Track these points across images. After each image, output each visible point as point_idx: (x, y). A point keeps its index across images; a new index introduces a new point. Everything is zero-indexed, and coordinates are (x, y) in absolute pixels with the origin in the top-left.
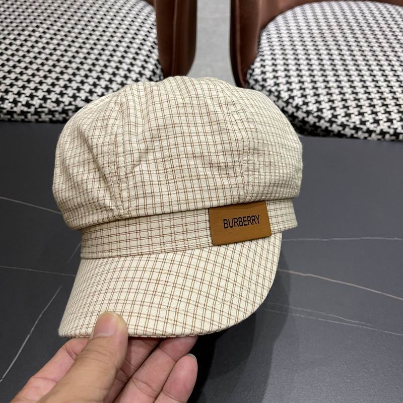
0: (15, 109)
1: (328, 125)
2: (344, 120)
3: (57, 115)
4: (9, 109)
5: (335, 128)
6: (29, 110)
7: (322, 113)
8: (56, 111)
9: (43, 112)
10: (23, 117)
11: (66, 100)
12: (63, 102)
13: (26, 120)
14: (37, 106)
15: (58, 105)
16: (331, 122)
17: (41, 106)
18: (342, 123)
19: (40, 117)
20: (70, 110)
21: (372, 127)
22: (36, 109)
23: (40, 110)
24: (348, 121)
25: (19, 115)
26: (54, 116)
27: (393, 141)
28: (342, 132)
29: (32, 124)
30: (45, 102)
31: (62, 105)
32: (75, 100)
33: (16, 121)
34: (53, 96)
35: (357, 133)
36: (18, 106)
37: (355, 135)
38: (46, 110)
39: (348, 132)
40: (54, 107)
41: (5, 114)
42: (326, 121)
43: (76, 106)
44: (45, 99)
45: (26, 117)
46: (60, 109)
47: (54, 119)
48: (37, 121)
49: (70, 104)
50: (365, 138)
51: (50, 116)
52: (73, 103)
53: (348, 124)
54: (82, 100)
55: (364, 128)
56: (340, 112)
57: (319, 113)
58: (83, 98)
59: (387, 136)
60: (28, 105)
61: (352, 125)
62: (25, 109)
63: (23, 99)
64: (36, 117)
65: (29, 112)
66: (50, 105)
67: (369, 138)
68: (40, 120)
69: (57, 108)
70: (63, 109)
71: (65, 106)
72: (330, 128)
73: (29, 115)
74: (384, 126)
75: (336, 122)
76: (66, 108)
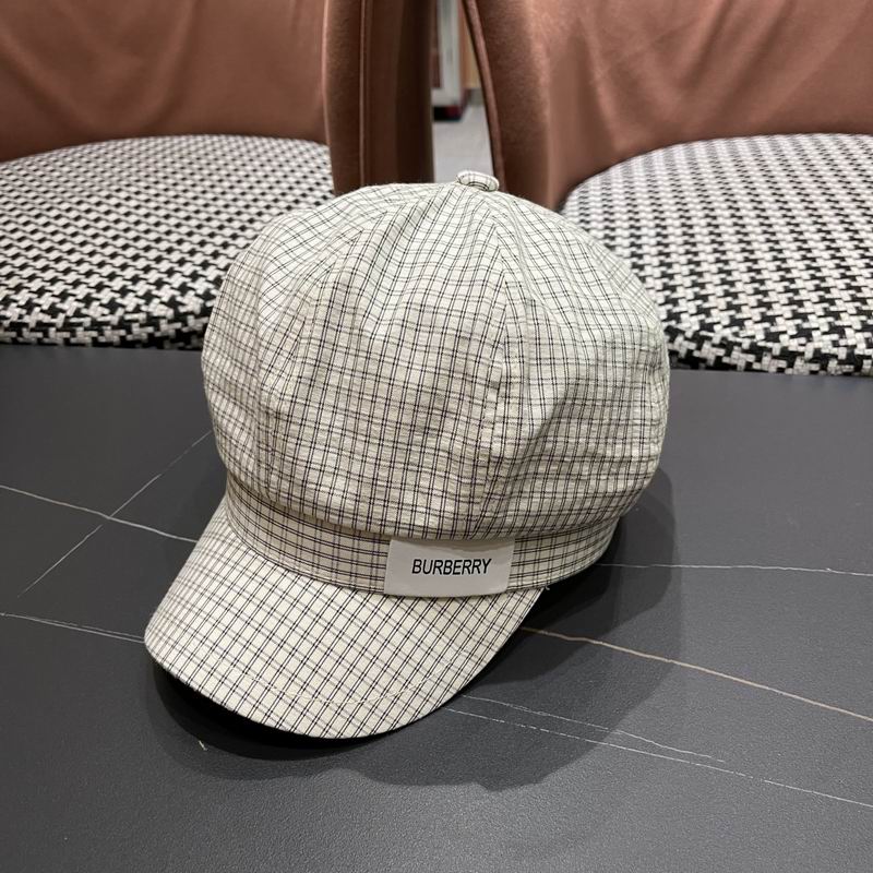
0: (27, 319)
1: (693, 346)
2: (728, 332)
3: (108, 331)
4: (15, 319)
5: (709, 352)
6: (54, 321)
7: (679, 321)
8: (107, 323)
9: (80, 324)
10: (40, 335)
11: (130, 302)
12: (123, 306)
13: (46, 340)
14: (70, 313)
15: (112, 313)
16: (698, 339)
17: (78, 313)
18: (724, 339)
19: (73, 334)
20: (136, 321)
21: (794, 345)
22: (67, 318)
23: (74, 320)
24: (736, 334)
25: (32, 330)
26: (101, 333)
27: (847, 374)
28: (726, 360)
29: (56, 348)
30: (87, 307)
31: (120, 312)
32: (147, 304)
33: (27, 344)
34: (106, 296)
35: (759, 360)
36: (33, 314)
37: (756, 366)
38: (87, 321)
39: (739, 358)
40: (103, 315)
41: (6, 330)
42: (686, 339)
43: (148, 313)
44: (88, 300)
45: (46, 334)
46: (114, 319)
47: (102, 339)
48: (67, 341)
49: (137, 310)
50: (781, 370)
51: (94, 334)
52: (144, 308)
53: (738, 340)
54: (162, 303)
55: (776, 348)
56: (720, 317)
57: (673, 323)
58: (165, 299)
59: (833, 364)
60: (53, 311)
61: (746, 344)
62: (47, 319)
63: (46, 301)
64: (66, 335)
65: (52, 325)
66: (95, 311)
67: (789, 371)
68: (73, 340)
69: (108, 318)
70: (122, 320)
71: (126, 313)
72: (696, 354)
73: (52, 330)
74: (823, 342)
75: (710, 339)
76: (128, 317)
